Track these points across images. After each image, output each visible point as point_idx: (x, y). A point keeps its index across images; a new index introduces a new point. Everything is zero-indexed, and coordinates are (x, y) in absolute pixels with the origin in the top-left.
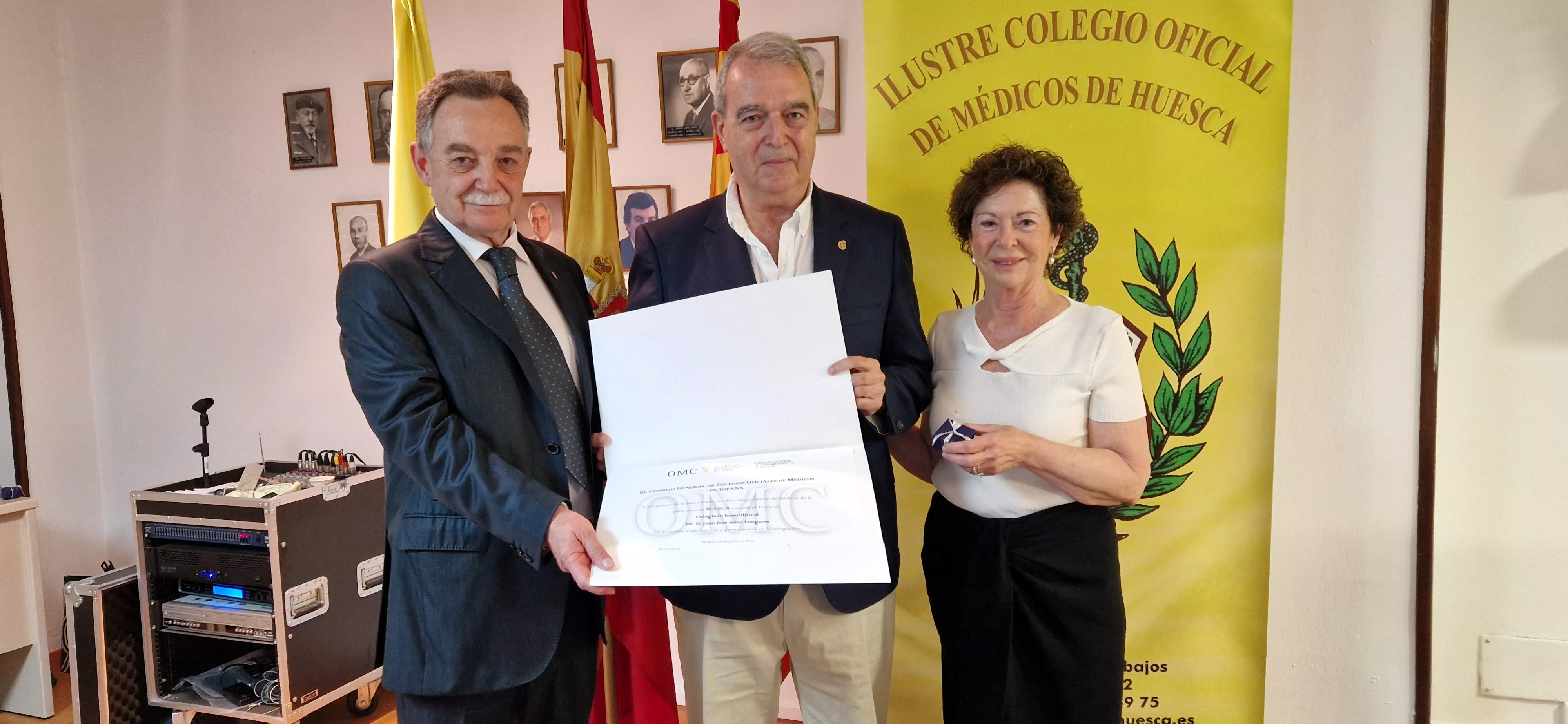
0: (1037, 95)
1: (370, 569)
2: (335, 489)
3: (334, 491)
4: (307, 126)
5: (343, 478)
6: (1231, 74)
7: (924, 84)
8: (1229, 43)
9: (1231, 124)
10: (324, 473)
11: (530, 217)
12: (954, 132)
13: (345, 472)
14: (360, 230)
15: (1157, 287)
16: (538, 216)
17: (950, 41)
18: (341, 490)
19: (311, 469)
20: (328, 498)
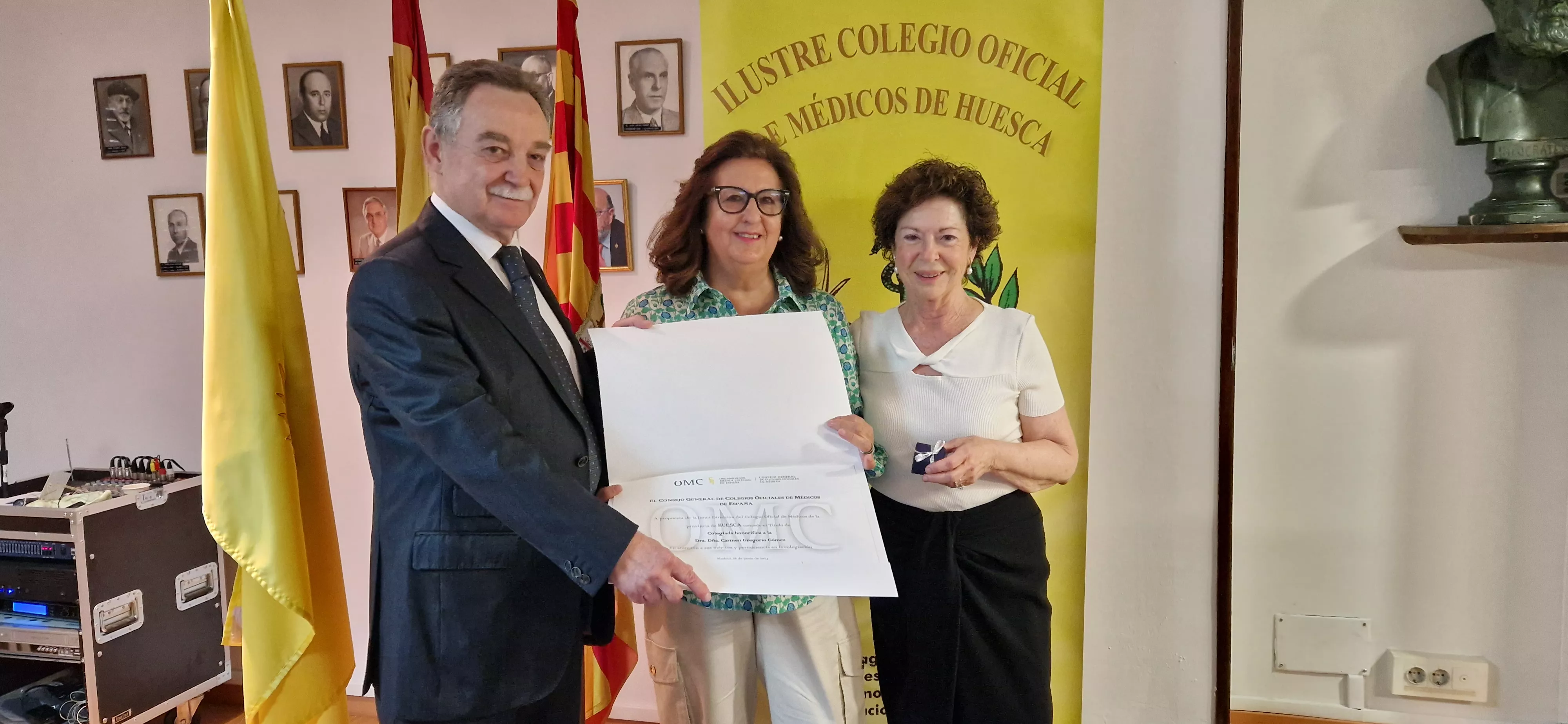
0: (869, 104)
1: (190, 581)
2: (150, 497)
3: (150, 499)
4: (121, 113)
5: (159, 485)
6: (1048, 89)
7: (760, 90)
8: (1045, 59)
9: (1048, 137)
10: (139, 480)
11: (365, 212)
12: (790, 136)
13: (163, 479)
14: (179, 224)
15: (982, 291)
16: (373, 212)
17: (785, 48)
18: (157, 498)
19: (124, 477)
20: (142, 506)
